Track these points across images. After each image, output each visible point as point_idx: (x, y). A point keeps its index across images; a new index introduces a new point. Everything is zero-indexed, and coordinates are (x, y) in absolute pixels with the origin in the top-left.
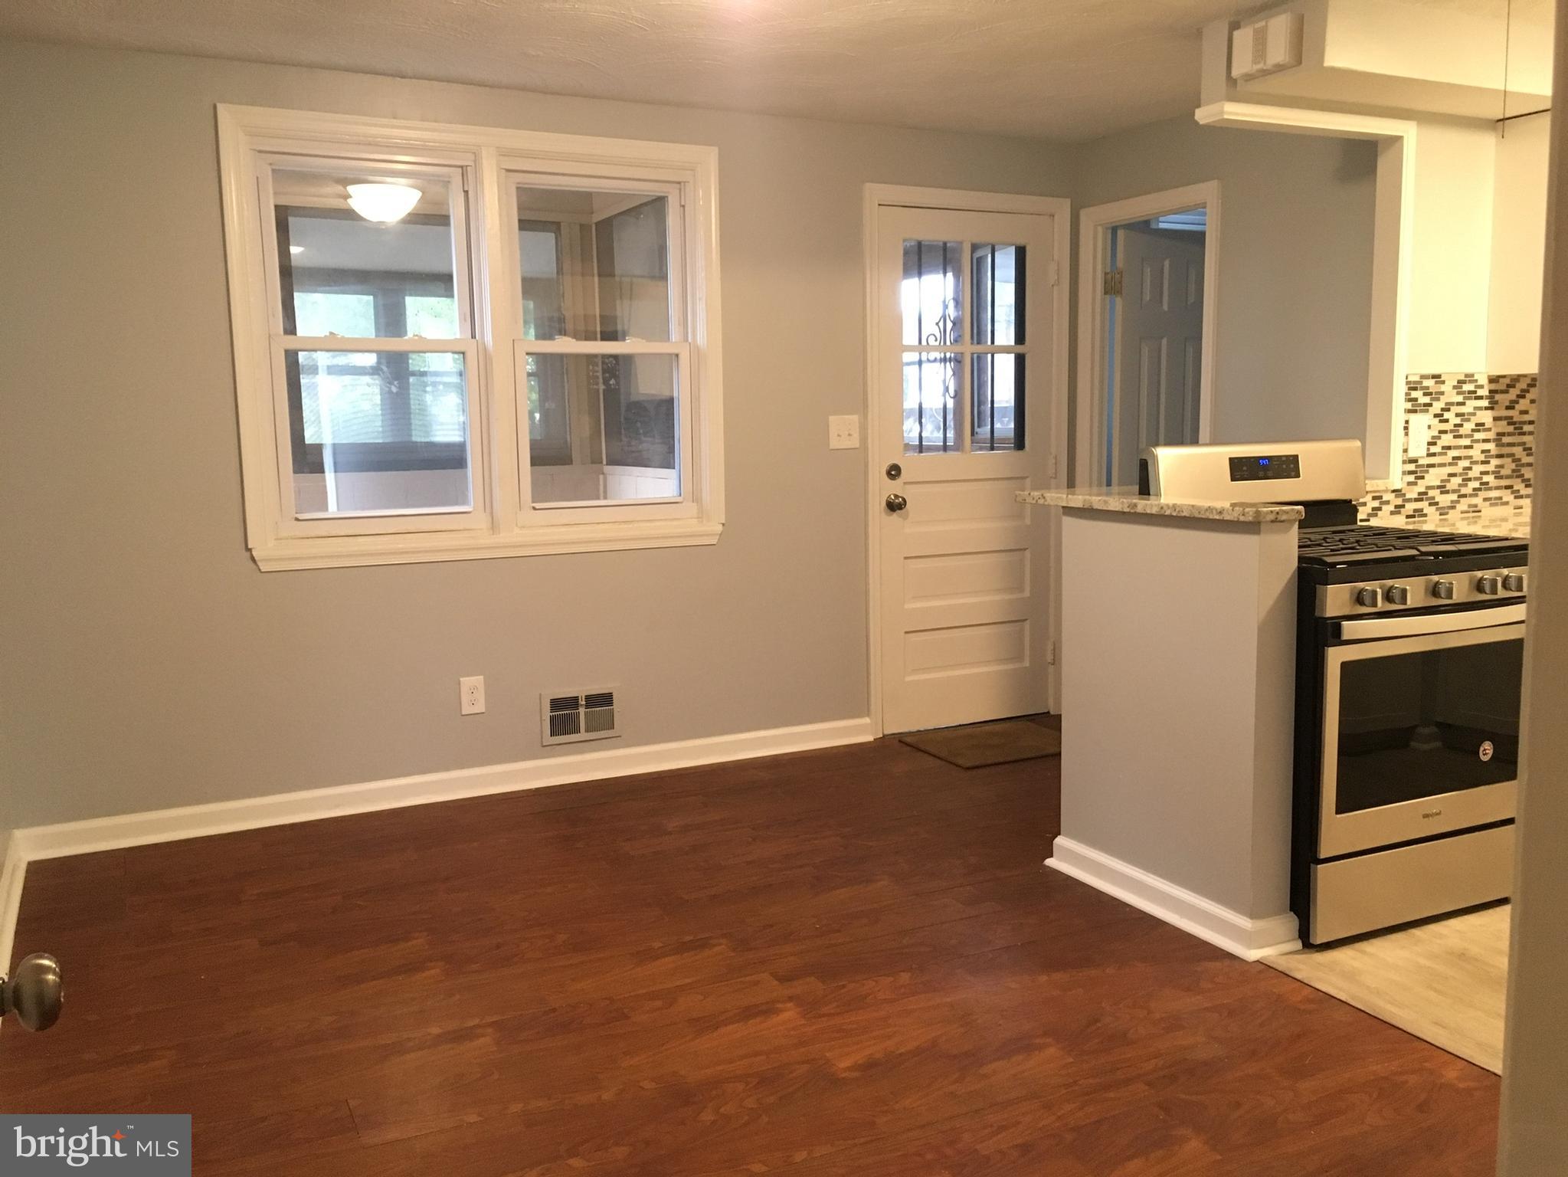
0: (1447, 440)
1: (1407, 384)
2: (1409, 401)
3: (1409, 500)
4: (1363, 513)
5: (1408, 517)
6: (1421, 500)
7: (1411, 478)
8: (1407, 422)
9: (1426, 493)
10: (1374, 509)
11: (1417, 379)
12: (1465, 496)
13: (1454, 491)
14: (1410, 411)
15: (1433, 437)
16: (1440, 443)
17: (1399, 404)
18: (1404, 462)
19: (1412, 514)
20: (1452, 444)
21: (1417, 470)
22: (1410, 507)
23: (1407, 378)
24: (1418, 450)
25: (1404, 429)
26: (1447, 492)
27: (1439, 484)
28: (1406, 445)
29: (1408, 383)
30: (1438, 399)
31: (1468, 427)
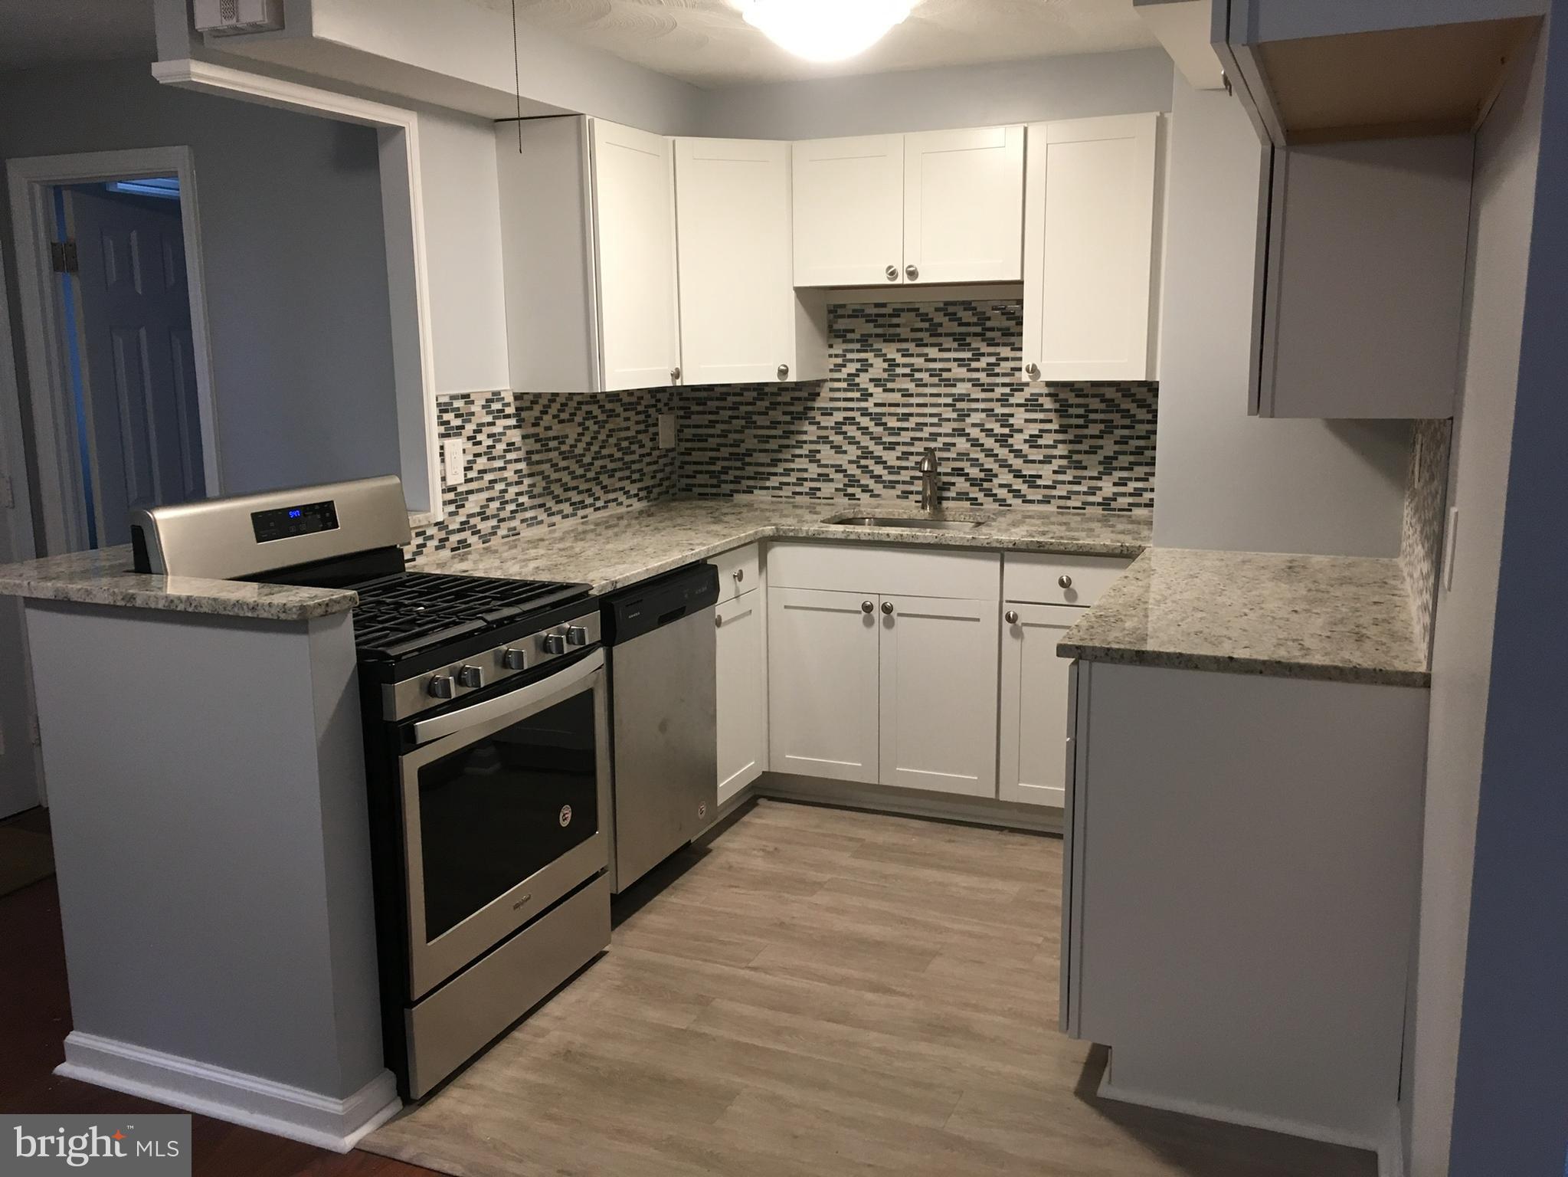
0: (482, 463)
1: (437, 407)
2: (441, 425)
3: (453, 532)
4: (408, 552)
5: (453, 550)
6: (463, 530)
7: (452, 508)
8: (442, 448)
9: (467, 522)
10: (419, 546)
11: (446, 400)
12: (503, 520)
13: (494, 516)
14: (442, 436)
15: (469, 462)
16: (477, 467)
17: (433, 429)
18: (444, 491)
19: (457, 546)
20: (487, 467)
21: (456, 498)
22: (454, 539)
23: (437, 400)
24: (456, 478)
25: (440, 456)
26: (487, 518)
27: (479, 510)
28: (443, 472)
29: (439, 405)
30: (470, 421)
31: (501, 447)
